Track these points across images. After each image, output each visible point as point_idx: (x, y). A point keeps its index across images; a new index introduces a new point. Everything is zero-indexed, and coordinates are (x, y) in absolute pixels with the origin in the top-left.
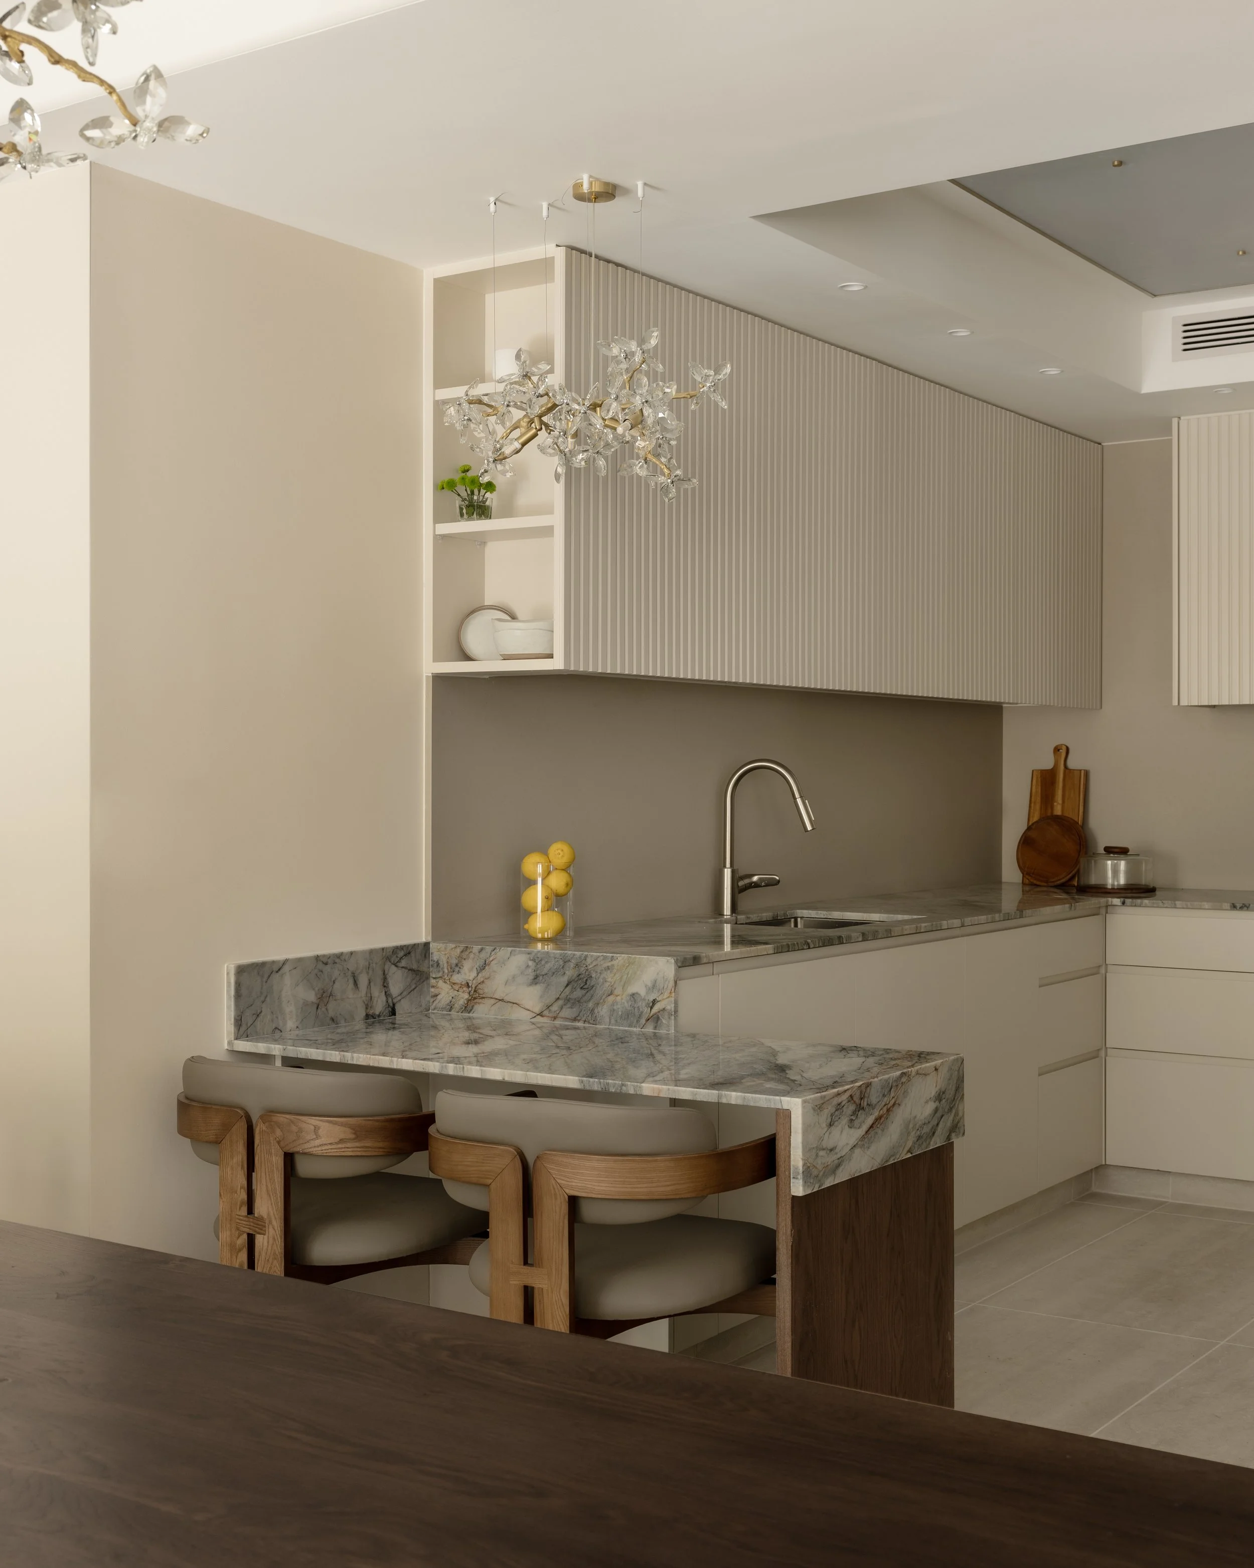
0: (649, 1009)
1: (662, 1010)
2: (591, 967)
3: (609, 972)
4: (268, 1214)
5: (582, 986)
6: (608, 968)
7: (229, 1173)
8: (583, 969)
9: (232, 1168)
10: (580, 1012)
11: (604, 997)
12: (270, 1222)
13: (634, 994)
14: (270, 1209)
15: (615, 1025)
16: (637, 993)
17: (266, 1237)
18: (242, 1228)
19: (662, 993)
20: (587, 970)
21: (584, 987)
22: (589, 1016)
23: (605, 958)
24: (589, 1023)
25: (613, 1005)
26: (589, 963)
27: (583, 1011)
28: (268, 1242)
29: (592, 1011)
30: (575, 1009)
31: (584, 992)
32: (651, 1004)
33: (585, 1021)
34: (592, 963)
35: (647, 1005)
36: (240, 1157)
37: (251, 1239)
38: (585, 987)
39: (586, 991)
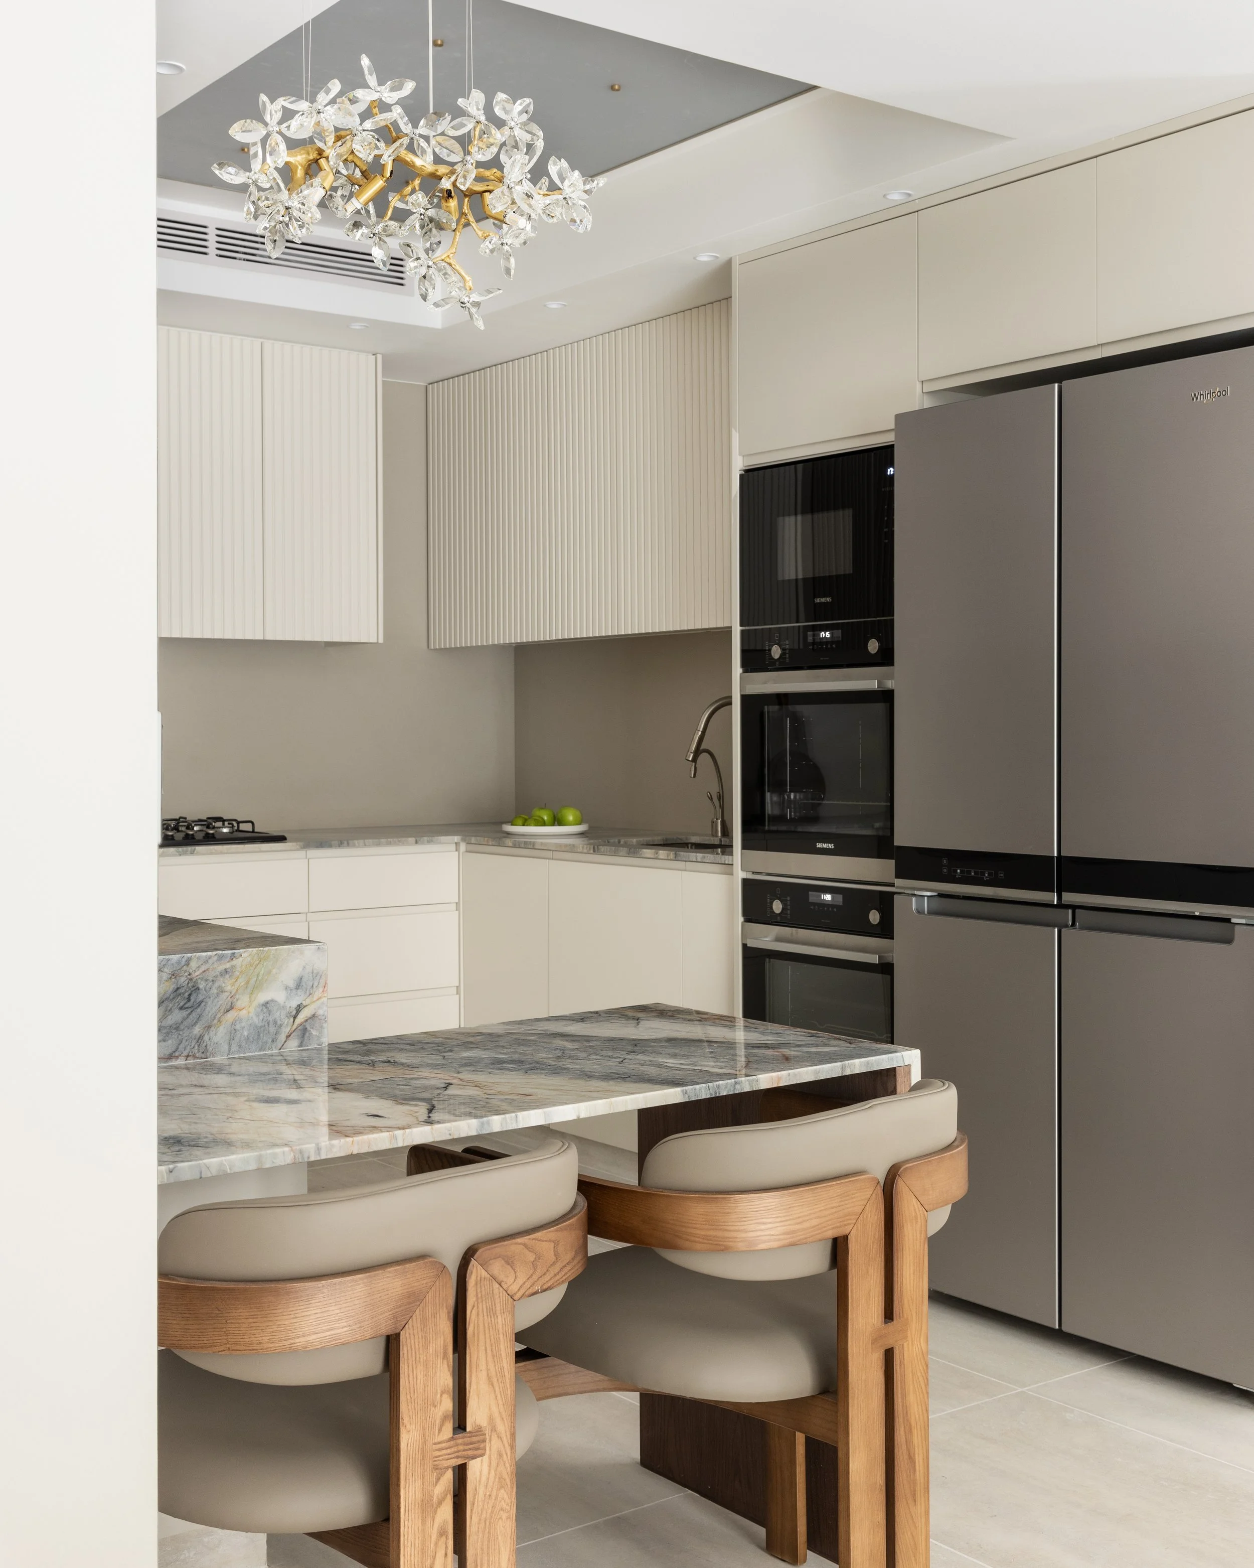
0: (292, 1020)
1: (310, 1018)
2: (197, 973)
3: (227, 976)
4: (491, 1419)
5: (182, 1004)
6: (226, 971)
7: (420, 1376)
8: (183, 979)
9: (426, 1366)
10: (179, 1044)
11: (219, 1015)
12: (494, 1429)
13: (267, 1003)
14: (495, 1409)
15: (239, 1052)
16: (272, 1001)
17: (486, 1458)
18: (444, 1462)
19: (310, 994)
20: (191, 979)
21: (186, 1006)
22: (194, 1047)
23: (221, 958)
24: (195, 1057)
25: (234, 1024)
26: (194, 969)
27: (184, 1041)
28: (490, 1466)
29: (201, 1037)
30: (170, 1042)
31: (185, 1013)
32: (295, 1012)
33: (187, 1056)
34: (199, 967)
35: (288, 1015)
36: (441, 1342)
37: (461, 1473)
38: (189, 1005)
39: (188, 1012)
